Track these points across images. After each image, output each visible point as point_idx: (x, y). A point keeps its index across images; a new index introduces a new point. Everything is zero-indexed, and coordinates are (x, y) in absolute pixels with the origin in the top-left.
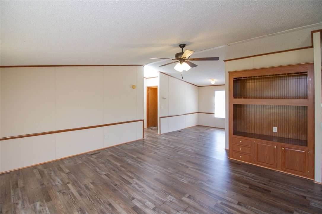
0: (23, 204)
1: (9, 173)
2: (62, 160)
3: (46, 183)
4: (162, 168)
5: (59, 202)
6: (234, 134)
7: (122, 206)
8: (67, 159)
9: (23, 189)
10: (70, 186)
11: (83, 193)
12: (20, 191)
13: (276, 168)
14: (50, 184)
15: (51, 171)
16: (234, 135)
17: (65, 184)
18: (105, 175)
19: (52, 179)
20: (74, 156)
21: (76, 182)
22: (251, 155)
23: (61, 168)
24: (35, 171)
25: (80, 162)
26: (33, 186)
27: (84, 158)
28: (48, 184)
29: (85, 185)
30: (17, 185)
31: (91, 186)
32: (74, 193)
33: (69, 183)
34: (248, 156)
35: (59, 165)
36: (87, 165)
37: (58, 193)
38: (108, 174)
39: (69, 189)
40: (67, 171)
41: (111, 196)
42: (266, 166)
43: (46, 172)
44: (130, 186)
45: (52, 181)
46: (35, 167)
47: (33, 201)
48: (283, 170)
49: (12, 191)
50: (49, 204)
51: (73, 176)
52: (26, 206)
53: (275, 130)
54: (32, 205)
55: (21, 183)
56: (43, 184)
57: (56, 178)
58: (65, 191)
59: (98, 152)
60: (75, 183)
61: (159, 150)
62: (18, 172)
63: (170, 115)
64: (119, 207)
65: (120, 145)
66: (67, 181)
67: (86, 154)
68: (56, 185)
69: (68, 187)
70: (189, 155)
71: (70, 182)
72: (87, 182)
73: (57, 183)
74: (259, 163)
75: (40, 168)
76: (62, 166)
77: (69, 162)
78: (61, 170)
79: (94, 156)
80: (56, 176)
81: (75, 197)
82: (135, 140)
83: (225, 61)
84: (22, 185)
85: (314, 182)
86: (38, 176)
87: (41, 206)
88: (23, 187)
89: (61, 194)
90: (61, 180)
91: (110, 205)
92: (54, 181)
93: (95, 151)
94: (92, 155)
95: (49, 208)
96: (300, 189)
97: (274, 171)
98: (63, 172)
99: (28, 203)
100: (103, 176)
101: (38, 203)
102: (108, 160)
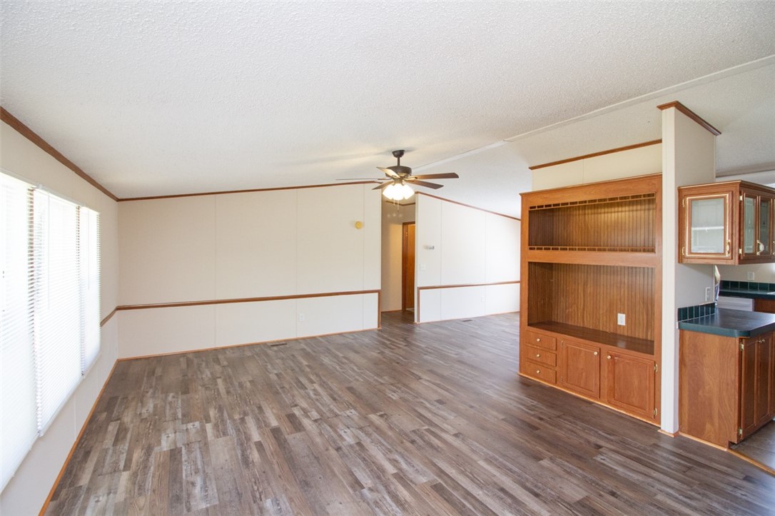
0: (154, 393)
1: (147, 359)
2: (224, 349)
3: (190, 375)
4: (372, 375)
5: (197, 397)
6: (529, 325)
7: (275, 411)
8: (232, 348)
9: (160, 378)
10: (219, 381)
11: (232, 391)
12: (154, 380)
13: (600, 397)
14: (195, 377)
15: (203, 361)
16: (530, 327)
17: (214, 379)
18: (276, 374)
19: (200, 370)
20: (244, 346)
21: (230, 377)
22: (557, 369)
23: (218, 359)
24: (181, 359)
25: (248, 354)
26: (173, 376)
27: (257, 350)
28: (192, 376)
29: (239, 383)
30: (153, 373)
31: (248, 385)
32: (220, 390)
33: (220, 377)
34: (551, 371)
35: (217, 356)
36: (258, 358)
37: (200, 388)
38: (280, 374)
39: (216, 385)
40: (225, 363)
41: (267, 399)
42: (580, 393)
43: (196, 361)
44: (302, 392)
45: (199, 373)
46: (184, 355)
47: (166, 392)
48: (609, 403)
49: (145, 379)
50: (184, 397)
51: (230, 370)
52: (156, 395)
53: (622, 319)
54: (164, 395)
55: (159, 371)
56: (186, 375)
57: (207, 370)
58: (210, 386)
59: (284, 343)
60: (228, 380)
61: (393, 349)
62: (159, 359)
63: (443, 284)
64: (270, 411)
65: (328, 335)
66: (218, 375)
67: (265, 344)
68: (202, 378)
69: (216, 382)
70: (441, 362)
71: (223, 377)
72: (245, 379)
73: (204, 376)
74: (569, 385)
75: (191, 356)
76: (220, 357)
77: (234, 353)
78: (217, 361)
79: (275, 348)
80: (208, 368)
81: (219, 394)
82: (360, 329)
83: (532, 168)
84: (159, 374)
85: (659, 431)
86: (184, 365)
87: (173, 397)
88: (161, 376)
89: (203, 388)
90: (212, 374)
91: (260, 408)
92: (202, 373)
93: (281, 341)
94: (272, 346)
95: (183, 400)
96: (608, 436)
97: (591, 403)
98: (219, 364)
99: (160, 392)
100: (271, 375)
101: (171, 395)
102: (293, 355)
